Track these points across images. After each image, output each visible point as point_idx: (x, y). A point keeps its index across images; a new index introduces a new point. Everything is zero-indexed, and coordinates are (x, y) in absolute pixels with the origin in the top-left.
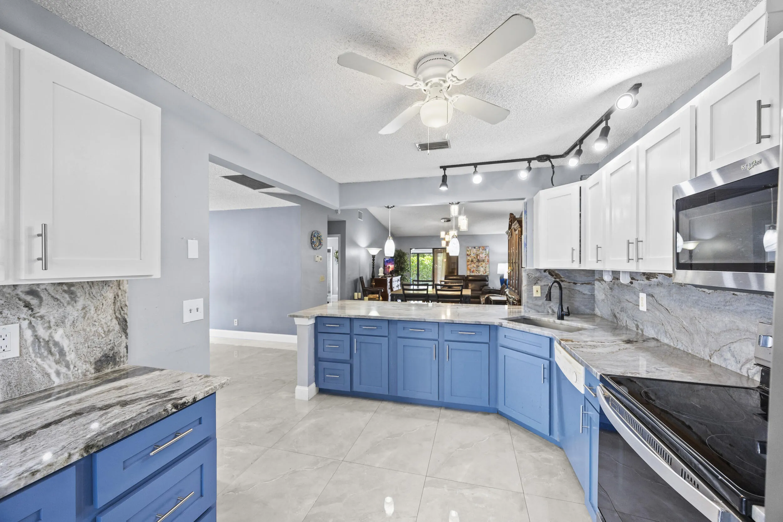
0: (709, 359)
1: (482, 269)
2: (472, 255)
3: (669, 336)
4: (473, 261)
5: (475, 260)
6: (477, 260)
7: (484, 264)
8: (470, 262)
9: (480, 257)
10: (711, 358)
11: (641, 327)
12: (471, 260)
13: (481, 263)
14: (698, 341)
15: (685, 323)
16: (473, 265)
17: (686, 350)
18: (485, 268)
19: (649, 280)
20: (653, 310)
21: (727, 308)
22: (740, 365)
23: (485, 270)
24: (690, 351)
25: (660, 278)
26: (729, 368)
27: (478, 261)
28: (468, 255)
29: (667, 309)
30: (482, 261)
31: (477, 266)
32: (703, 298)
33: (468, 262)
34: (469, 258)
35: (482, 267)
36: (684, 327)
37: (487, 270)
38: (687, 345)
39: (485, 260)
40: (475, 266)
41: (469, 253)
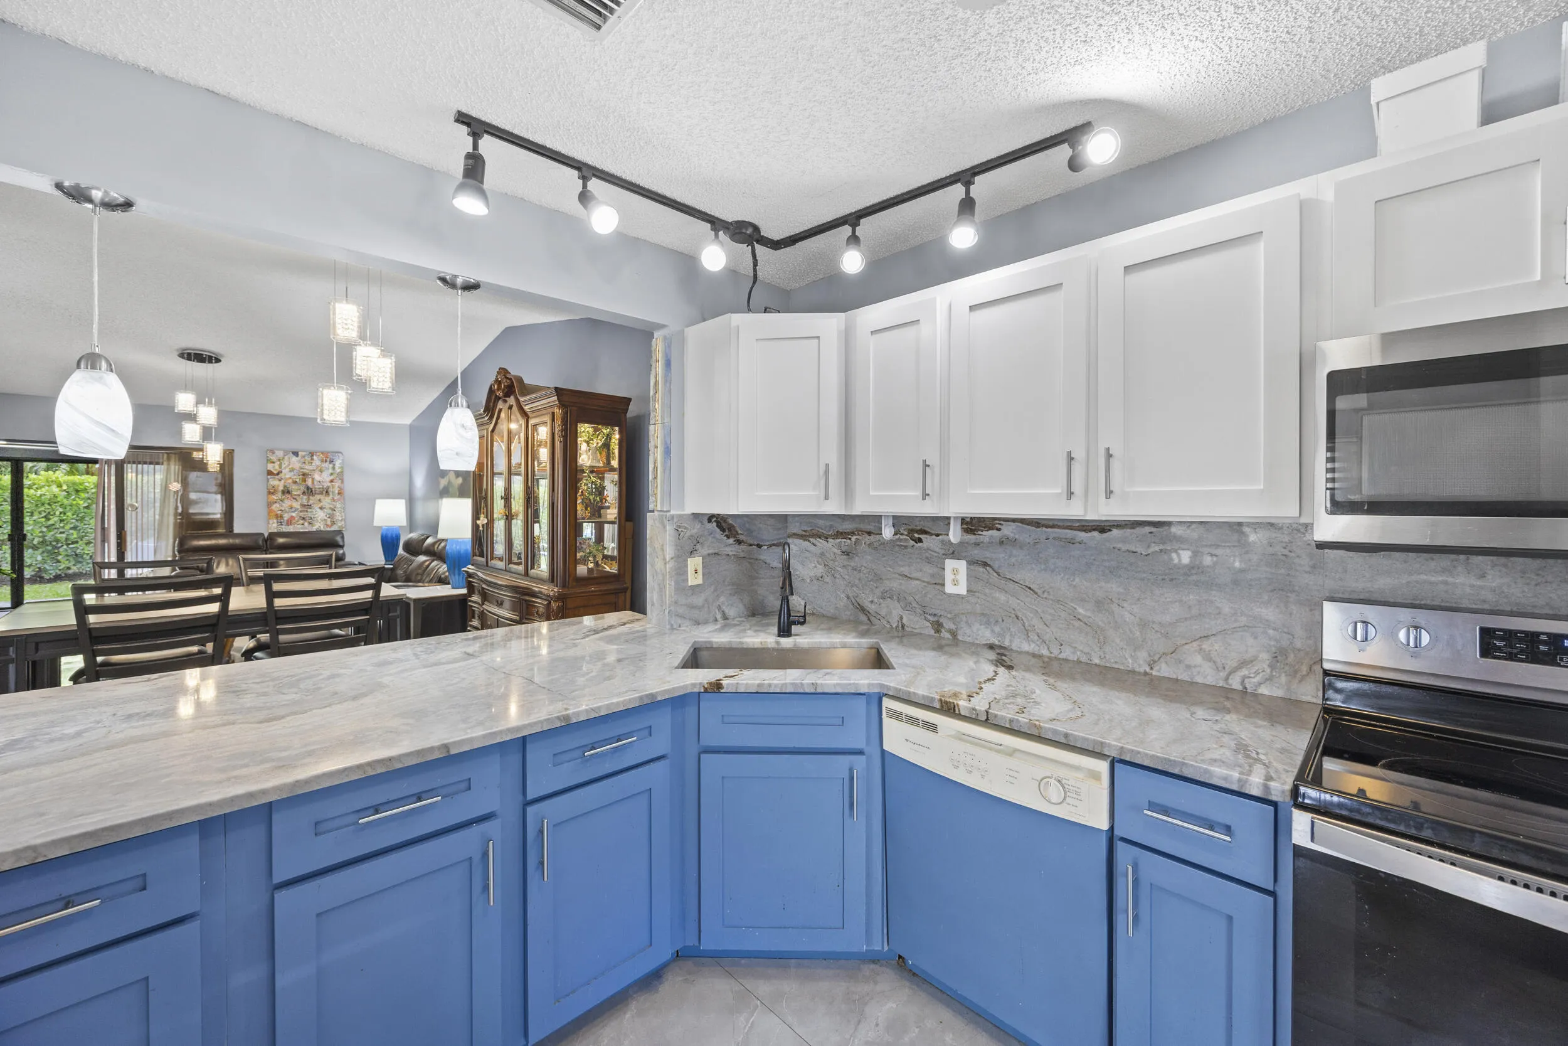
0: (1148, 670)
1: (320, 515)
2: (286, 474)
3: (1036, 638)
4: (289, 492)
5: (296, 490)
6: (303, 488)
7: (326, 501)
8: (279, 495)
9: (313, 479)
10: (1152, 668)
11: (948, 625)
12: (281, 488)
13: (318, 497)
14: (1118, 640)
15: (1081, 611)
16: (288, 503)
17: (1084, 659)
18: (330, 511)
19: (975, 534)
20: (987, 591)
21: (1194, 578)
22: (1226, 674)
23: (331, 516)
24: (1097, 661)
25: (1008, 530)
26: (1199, 679)
27: (309, 491)
28: (270, 473)
29: (1030, 588)
30: (321, 493)
31: (303, 506)
32: (1131, 565)
33: (270, 493)
34: (274, 482)
35: (321, 508)
36: (1080, 617)
37: (338, 516)
38: (1086, 650)
39: (331, 489)
40: (296, 505)
41: (277, 467)
